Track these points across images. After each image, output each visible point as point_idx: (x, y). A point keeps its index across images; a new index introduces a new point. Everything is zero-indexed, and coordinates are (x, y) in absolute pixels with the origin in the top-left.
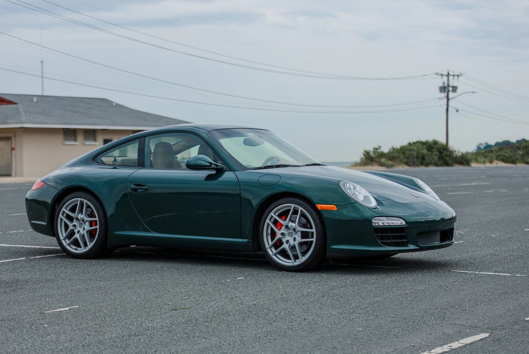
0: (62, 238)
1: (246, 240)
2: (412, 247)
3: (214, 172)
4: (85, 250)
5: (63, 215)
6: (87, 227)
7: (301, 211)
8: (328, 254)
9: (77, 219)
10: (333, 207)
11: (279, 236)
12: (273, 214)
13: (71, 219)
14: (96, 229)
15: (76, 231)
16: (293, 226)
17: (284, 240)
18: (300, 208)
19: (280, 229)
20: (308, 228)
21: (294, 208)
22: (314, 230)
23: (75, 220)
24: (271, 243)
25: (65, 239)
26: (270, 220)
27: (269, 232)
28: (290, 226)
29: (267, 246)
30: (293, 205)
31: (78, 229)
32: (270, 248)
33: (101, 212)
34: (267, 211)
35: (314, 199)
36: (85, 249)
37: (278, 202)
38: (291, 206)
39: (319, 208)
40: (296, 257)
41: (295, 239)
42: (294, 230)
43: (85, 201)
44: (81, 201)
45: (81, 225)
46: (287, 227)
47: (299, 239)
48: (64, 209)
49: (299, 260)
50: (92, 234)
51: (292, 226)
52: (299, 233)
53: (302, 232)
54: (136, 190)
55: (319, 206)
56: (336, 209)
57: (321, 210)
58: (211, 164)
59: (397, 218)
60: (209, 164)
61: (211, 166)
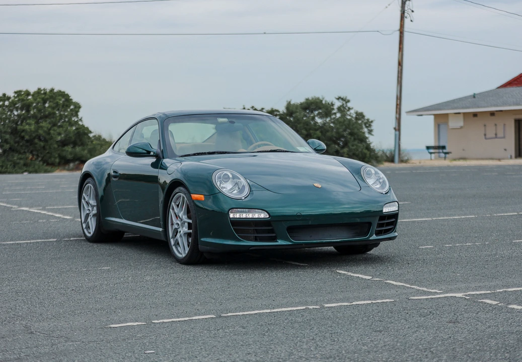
0: (83, 221)
2: (282, 242)
4: (91, 234)
5: (83, 199)
8: (199, 247)
10: (202, 197)
11: (175, 226)
12: (173, 204)
18: (185, 198)
22: (192, 221)
23: (89, 205)
26: (172, 209)
28: (181, 217)
30: (182, 195)
31: (91, 213)
32: (173, 238)
34: (170, 200)
35: (190, 189)
37: (175, 191)
43: (92, 187)
47: (186, 230)
48: (84, 194)
49: (186, 252)
55: (193, 196)
56: (204, 199)
57: (194, 199)
58: (149, 152)
59: (260, 211)
60: (146, 152)
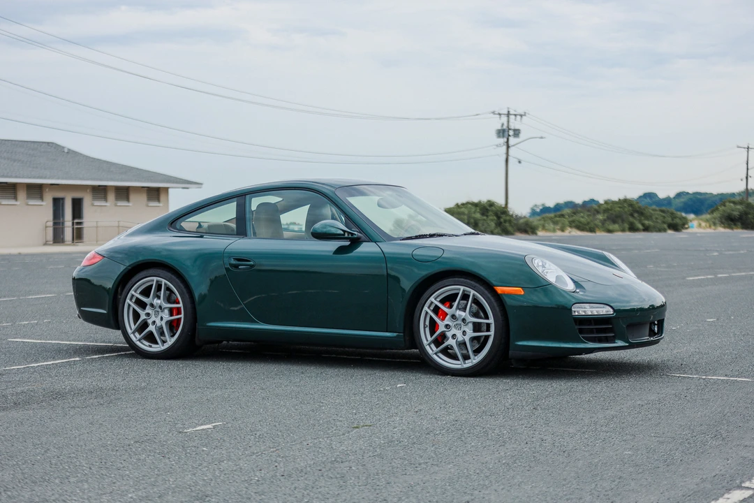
0: (129, 331)
1: (395, 334)
2: (620, 343)
3: (347, 243)
4: (163, 348)
5: (131, 300)
6: (166, 316)
7: (474, 295)
8: (511, 352)
9: (152, 305)
10: (518, 290)
11: (441, 328)
12: (434, 300)
13: (143, 305)
14: (180, 319)
15: (150, 321)
16: (462, 316)
17: (449, 334)
18: (472, 292)
19: (443, 319)
20: (481, 318)
21: (464, 291)
22: (491, 321)
23: (148, 307)
24: (430, 339)
25: (133, 333)
26: (429, 308)
27: (427, 323)
28: (457, 316)
29: (425, 342)
30: (462, 288)
31: (153, 318)
32: (429, 345)
33: (187, 296)
34: (425, 295)
35: (493, 280)
36: (163, 345)
37: (440, 283)
38: (459, 289)
39: (499, 292)
40: (466, 357)
41: (464, 333)
42: (464, 320)
43: (164, 281)
44: (157, 281)
45: (157, 313)
46: (453, 317)
47: (470, 333)
48: (133, 293)
49: (469, 361)
50: (173, 326)
51: (460, 316)
52: (471, 325)
53: (474, 324)
54: (236, 266)
55: (499, 289)
56: (523, 293)
57: (501, 294)
58: (344, 231)
59: (605, 306)
60: (342, 233)
61: (344, 235)
